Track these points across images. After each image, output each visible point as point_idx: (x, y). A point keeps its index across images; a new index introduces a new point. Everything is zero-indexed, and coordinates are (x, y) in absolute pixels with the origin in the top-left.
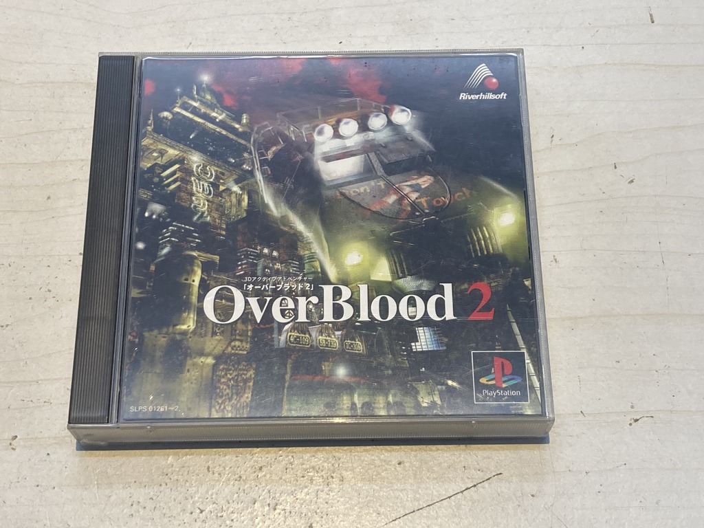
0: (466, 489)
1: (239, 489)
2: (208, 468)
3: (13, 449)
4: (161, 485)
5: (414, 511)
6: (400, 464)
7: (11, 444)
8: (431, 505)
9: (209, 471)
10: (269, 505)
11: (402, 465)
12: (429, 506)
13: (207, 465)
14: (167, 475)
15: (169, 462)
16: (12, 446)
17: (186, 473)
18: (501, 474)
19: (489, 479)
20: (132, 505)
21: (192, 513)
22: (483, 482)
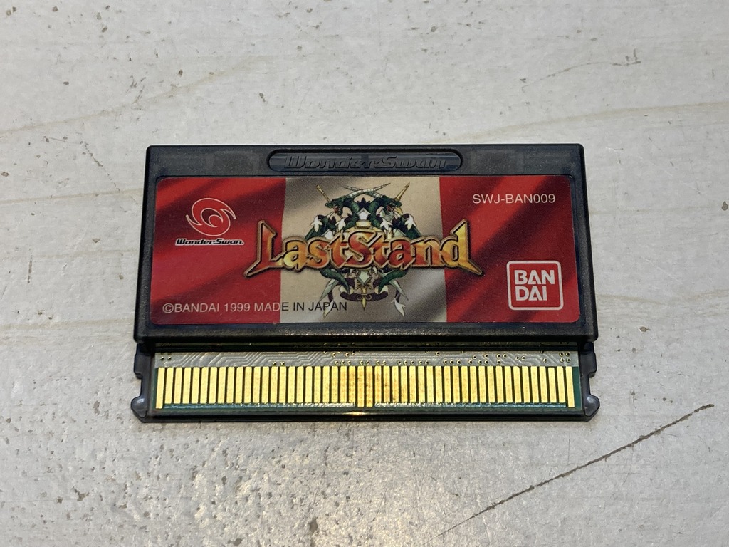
0: (640, 440)
1: (162, 447)
2: (97, 405)
5: (531, 488)
8: (567, 474)
9: (97, 411)
10: (224, 479)
12: (563, 475)
13: (92, 401)
14: (9, 421)
15: (13, 396)
17: (50, 416)
18: (710, 406)
19: (685, 417)
21: (60, 501)
22: (674, 423)
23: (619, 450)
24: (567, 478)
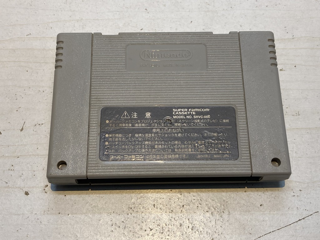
0: (299, 220)
1: (172, 217)
3: (45, 192)
4: (128, 214)
5: (270, 232)
6: (261, 205)
7: (44, 190)
9: (154, 207)
10: (189, 227)
11: (262, 206)
12: (278, 229)
13: (153, 204)
14: (131, 208)
15: (132, 202)
16: (45, 191)
17: (142, 207)
18: (318, 212)
19: (311, 215)
20: (112, 225)
21: (146, 231)
22: (308, 216)
23: (293, 223)
24: (280, 230)
